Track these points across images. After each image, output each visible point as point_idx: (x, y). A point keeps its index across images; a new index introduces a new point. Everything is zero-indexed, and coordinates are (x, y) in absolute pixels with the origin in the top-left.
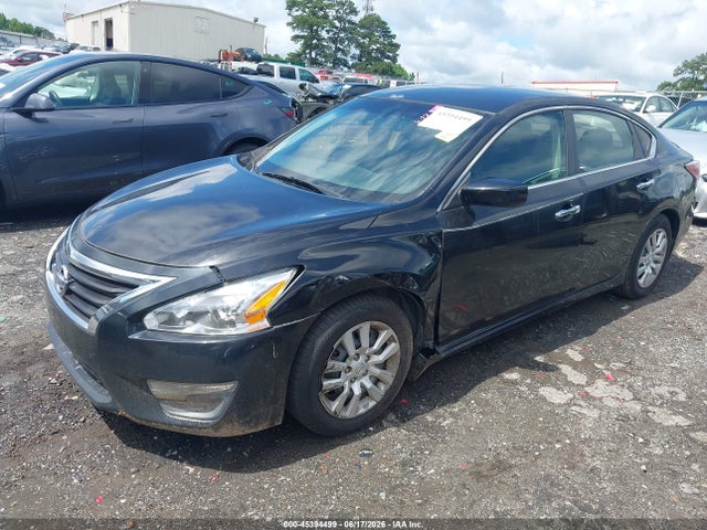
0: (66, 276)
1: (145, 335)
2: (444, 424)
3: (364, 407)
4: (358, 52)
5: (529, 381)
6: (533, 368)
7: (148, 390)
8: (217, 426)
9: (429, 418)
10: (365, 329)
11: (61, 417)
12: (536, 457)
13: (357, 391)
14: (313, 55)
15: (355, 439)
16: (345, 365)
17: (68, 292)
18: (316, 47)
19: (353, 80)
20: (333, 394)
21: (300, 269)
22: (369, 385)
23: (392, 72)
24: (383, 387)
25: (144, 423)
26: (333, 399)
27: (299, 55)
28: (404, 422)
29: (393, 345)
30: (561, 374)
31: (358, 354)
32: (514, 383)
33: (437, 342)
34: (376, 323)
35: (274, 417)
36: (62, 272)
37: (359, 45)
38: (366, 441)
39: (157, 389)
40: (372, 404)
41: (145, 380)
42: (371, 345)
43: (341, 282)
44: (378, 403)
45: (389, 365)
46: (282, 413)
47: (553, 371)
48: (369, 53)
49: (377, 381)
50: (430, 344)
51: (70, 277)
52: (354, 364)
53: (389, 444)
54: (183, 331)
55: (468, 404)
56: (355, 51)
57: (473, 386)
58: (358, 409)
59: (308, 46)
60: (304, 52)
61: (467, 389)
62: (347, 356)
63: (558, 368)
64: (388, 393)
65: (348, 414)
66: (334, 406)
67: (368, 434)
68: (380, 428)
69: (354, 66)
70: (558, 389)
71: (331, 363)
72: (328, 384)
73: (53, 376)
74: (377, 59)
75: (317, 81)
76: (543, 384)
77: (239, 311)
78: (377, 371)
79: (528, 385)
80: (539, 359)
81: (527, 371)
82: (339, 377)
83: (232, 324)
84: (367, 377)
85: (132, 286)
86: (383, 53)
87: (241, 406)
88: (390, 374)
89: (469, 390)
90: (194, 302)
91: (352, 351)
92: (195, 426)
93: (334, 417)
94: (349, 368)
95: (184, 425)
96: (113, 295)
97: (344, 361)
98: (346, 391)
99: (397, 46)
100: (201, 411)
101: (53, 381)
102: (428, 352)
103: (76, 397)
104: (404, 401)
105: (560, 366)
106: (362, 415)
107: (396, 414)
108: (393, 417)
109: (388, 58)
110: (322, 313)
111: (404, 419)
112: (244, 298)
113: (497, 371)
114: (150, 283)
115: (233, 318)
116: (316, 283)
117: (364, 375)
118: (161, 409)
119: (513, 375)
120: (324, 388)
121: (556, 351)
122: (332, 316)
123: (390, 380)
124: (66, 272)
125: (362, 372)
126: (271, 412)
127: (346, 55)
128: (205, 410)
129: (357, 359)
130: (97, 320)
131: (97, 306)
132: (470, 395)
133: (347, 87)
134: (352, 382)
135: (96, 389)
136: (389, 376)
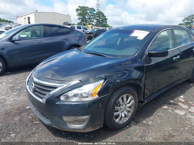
0: (34, 86)
1: (60, 103)
2: (150, 123)
3: (125, 120)
4: (96, 21)
5: (171, 108)
6: (171, 105)
7: (62, 119)
8: (84, 129)
9: (145, 122)
10: (125, 96)
11: (34, 129)
12: (181, 132)
13: (123, 115)
14: (84, 23)
15: (123, 130)
16: (120, 108)
17: (34, 91)
18: (85, 21)
19: (97, 28)
20: (117, 117)
21: (105, 79)
22: (126, 113)
23: (106, 26)
24: (130, 114)
25: (61, 129)
26: (117, 118)
27: (80, 23)
28: (137, 124)
29: (133, 101)
30: (179, 106)
31: (123, 104)
32: (166, 109)
33: (144, 99)
34: (128, 94)
35: (101, 125)
36: (32, 85)
37: (96, 19)
38: (127, 130)
39: (65, 119)
40: (127, 119)
41: (61, 116)
42: (127, 101)
43: (118, 82)
44: (129, 119)
45: (131, 107)
46: (103, 124)
47: (177, 105)
48: (99, 21)
49: (128, 112)
50: (142, 99)
51: (35, 86)
52: (122, 107)
53: (135, 131)
54: (72, 100)
55: (155, 117)
56: (95, 21)
57: (155, 111)
58: (124, 121)
59: (82, 21)
60: (82, 22)
61: (153, 112)
62: (120, 105)
63: (178, 104)
64: (132, 115)
65: (121, 122)
66: (117, 120)
67: (127, 128)
68: (130, 126)
69: (95, 25)
70: (180, 110)
71: (116, 107)
72: (115, 114)
73: (30, 116)
74: (101, 23)
75: (87, 29)
76: (175, 109)
77: (89, 93)
78: (129, 109)
79: (171, 110)
80: (172, 101)
81: (169, 105)
82: (118, 112)
83: (87, 97)
84: (126, 111)
85: (56, 88)
86: (103, 21)
87: (91, 122)
88: (132, 109)
89: (154, 113)
90: (75, 91)
91: (121, 103)
92: (78, 129)
93: (117, 124)
94: (121, 109)
95: (74, 129)
96: (50, 91)
97: (119, 107)
98: (120, 116)
99: (107, 19)
100: (79, 125)
101: (30, 118)
102: (142, 102)
103: (38, 122)
104: (135, 117)
105: (179, 103)
106: (125, 123)
107: (134, 121)
108: (133, 122)
109: (104, 22)
110: (113, 92)
111: (137, 123)
112: (90, 89)
113: (161, 106)
114: (61, 87)
115: (88, 95)
116: (111, 83)
117: (125, 110)
118: (66, 125)
119: (166, 107)
120: (114, 115)
121: (176, 99)
122: (115, 93)
123: (132, 111)
124: (33, 85)
125: (124, 110)
126: (100, 124)
127: (93, 22)
128: (80, 124)
129: (123, 106)
130: (45, 99)
131: (45, 95)
132: (154, 114)
133: (96, 30)
134: (121, 113)
135: (45, 120)
136: (132, 110)
